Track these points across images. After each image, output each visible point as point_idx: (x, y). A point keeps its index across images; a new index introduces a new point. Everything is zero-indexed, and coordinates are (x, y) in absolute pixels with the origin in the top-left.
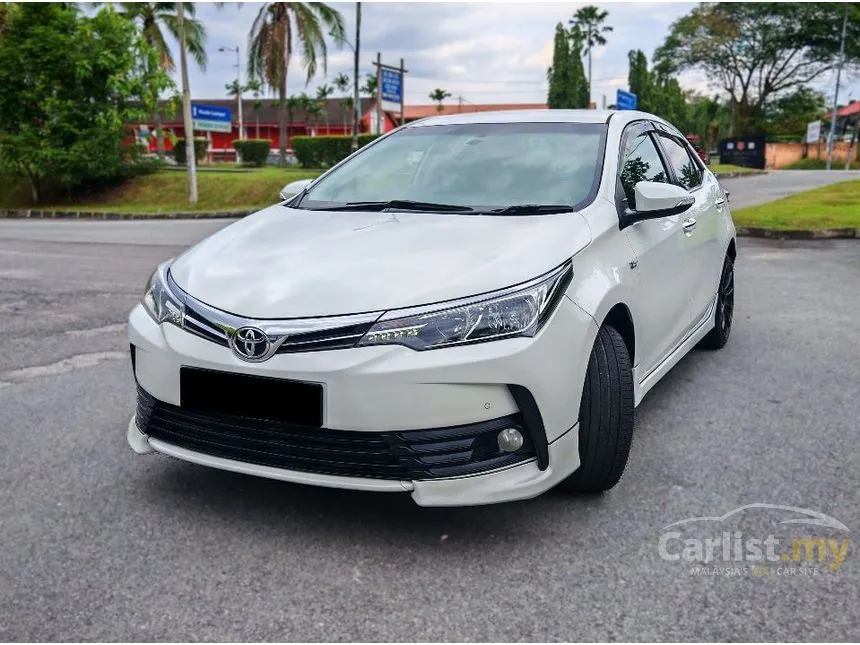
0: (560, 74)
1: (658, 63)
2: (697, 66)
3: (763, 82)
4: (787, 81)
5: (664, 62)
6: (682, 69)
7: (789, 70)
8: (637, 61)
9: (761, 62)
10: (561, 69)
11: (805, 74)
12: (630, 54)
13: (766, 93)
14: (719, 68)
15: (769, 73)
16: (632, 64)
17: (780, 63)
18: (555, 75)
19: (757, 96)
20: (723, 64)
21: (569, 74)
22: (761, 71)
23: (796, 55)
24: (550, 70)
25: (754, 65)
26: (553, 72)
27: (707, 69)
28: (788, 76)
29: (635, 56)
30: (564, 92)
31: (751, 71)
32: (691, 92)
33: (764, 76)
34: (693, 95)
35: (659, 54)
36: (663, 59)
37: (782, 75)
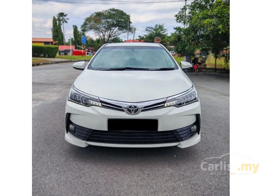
0: (55, 30)
1: (82, 29)
2: (92, 30)
3: (108, 35)
4: (114, 35)
5: (84, 29)
6: (89, 31)
7: (114, 33)
8: (75, 28)
9: (107, 30)
10: (55, 29)
11: (117, 34)
12: (73, 26)
13: (109, 38)
14: (97, 31)
15: (110, 33)
16: (74, 29)
17: (112, 31)
18: (54, 31)
19: (107, 38)
20: (98, 30)
21: (58, 30)
22: (108, 32)
23: (115, 29)
24: (52, 29)
25: (106, 31)
26: (53, 30)
27: (94, 31)
28: (114, 34)
29: (75, 27)
30: (57, 35)
31: (105, 32)
32: (88, 36)
33: (108, 33)
34: (89, 37)
35: (82, 26)
36: (84, 28)
37: (112, 34)
